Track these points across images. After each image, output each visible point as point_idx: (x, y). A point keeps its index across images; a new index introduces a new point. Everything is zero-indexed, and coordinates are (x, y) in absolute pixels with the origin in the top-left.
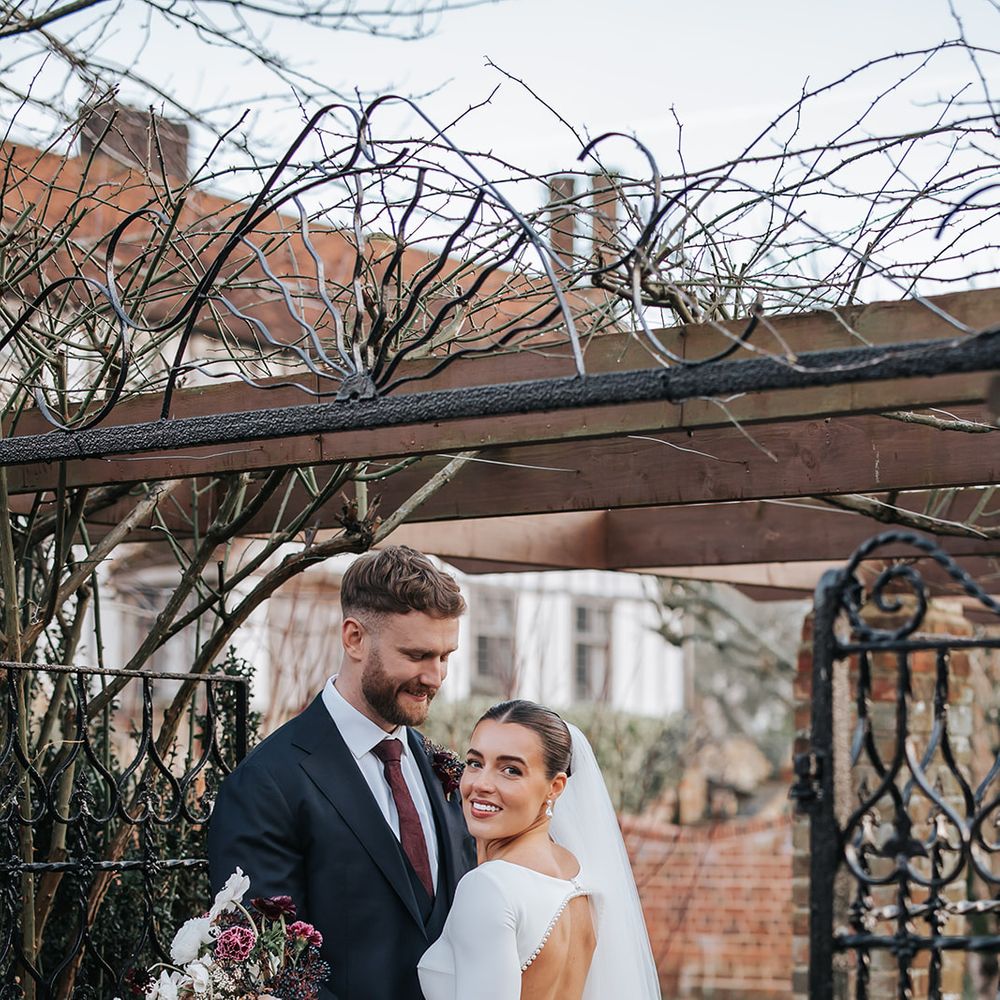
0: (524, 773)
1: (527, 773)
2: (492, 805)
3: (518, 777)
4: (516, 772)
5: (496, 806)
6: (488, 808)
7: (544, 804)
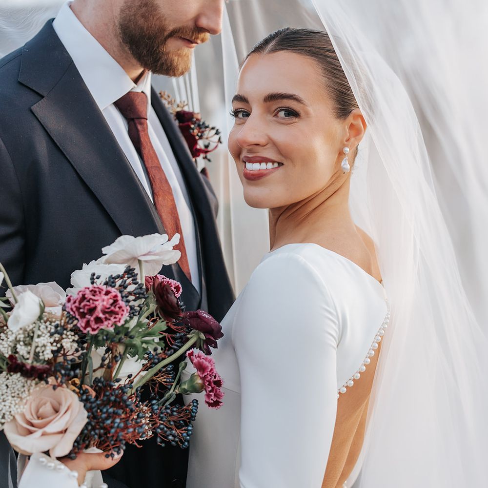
0: (302, 114)
1: (307, 114)
2: (266, 160)
3: (296, 120)
4: (292, 113)
5: (273, 162)
6: (263, 166)
7: (341, 154)
